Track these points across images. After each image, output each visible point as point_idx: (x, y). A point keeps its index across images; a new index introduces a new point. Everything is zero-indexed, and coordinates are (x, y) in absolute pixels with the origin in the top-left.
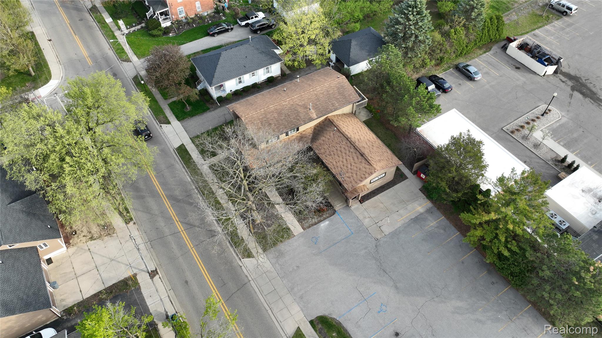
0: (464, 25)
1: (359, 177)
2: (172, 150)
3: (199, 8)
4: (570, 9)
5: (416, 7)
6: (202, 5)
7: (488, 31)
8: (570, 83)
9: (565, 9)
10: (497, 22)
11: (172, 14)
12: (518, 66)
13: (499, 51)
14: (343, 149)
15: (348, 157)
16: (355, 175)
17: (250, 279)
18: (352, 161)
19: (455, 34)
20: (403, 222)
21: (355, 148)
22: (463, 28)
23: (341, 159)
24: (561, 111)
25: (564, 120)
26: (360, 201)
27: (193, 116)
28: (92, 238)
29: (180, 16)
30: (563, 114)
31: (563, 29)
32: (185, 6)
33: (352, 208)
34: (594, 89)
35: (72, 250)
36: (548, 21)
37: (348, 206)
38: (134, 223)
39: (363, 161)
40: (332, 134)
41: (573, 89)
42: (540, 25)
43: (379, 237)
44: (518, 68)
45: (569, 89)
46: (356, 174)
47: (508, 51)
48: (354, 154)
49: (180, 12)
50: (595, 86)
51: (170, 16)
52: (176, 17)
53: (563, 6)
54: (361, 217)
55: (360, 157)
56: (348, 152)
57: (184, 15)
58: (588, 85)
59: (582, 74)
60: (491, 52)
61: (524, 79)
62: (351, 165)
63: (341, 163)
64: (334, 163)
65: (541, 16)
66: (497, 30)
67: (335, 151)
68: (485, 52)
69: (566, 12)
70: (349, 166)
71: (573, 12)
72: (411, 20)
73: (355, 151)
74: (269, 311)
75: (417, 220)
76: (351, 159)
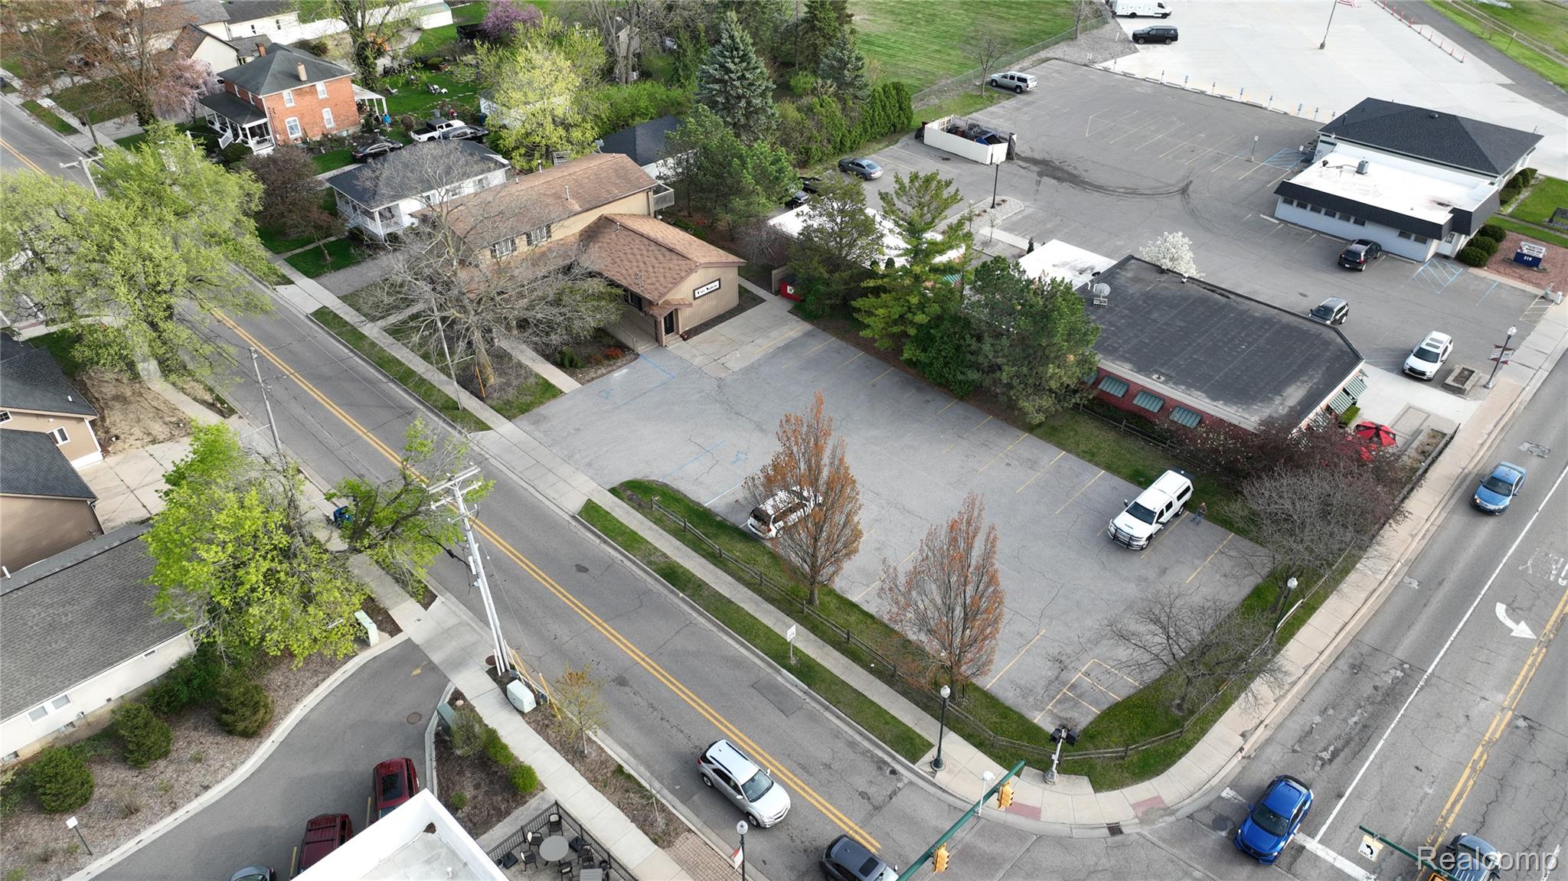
0: (836, 94)
1: (670, 280)
2: (303, 318)
3: (330, 123)
4: (1024, 80)
5: (737, 49)
6: (336, 117)
7: (884, 107)
8: (1036, 169)
9: (1016, 82)
10: (897, 94)
11: (275, 132)
12: (945, 156)
13: (913, 142)
14: (636, 251)
15: (646, 259)
16: (662, 279)
17: (487, 456)
18: (654, 261)
19: (821, 106)
20: (764, 353)
21: (656, 243)
22: (835, 99)
23: (635, 264)
24: (1022, 201)
25: (1029, 211)
26: (682, 336)
27: (339, 269)
28: (154, 442)
29: (291, 137)
30: (1027, 204)
31: (1018, 109)
32: (301, 117)
33: (670, 348)
34: (1075, 172)
35: (111, 460)
36: (991, 101)
37: (661, 345)
38: (240, 417)
39: (674, 256)
40: (613, 236)
41: (1041, 174)
42: (978, 107)
43: (723, 375)
44: (947, 159)
45: (1035, 176)
46: (665, 277)
47: (927, 139)
48: (657, 252)
49: (291, 127)
50: (1075, 168)
51: (271, 135)
52: (283, 137)
53: (1012, 78)
54: (687, 356)
55: (667, 253)
56: (645, 253)
57: (299, 134)
58: (1065, 168)
59: (1055, 157)
60: (898, 145)
61: (959, 171)
62: (653, 267)
63: (635, 269)
64: (624, 272)
65: (981, 96)
66: (901, 108)
67: (623, 256)
68: (887, 146)
69: (1020, 87)
70: (651, 269)
71: (1030, 85)
72: (732, 72)
73: (658, 247)
74: (531, 490)
75: (788, 347)
76: (653, 259)
